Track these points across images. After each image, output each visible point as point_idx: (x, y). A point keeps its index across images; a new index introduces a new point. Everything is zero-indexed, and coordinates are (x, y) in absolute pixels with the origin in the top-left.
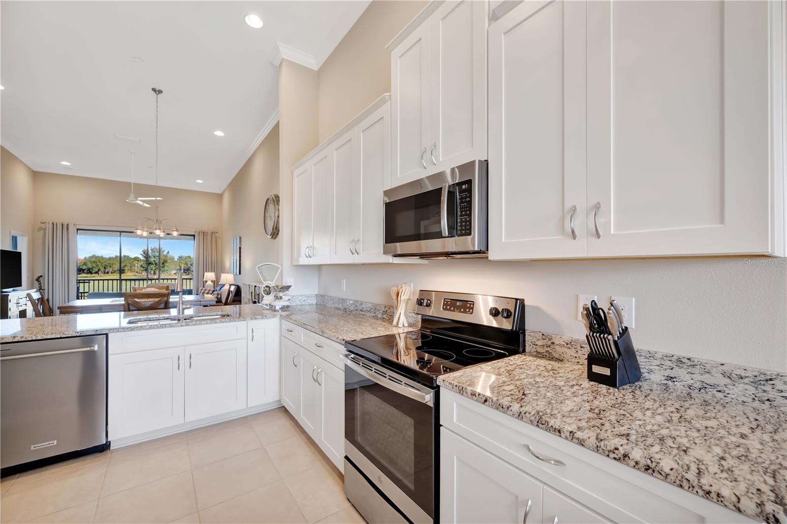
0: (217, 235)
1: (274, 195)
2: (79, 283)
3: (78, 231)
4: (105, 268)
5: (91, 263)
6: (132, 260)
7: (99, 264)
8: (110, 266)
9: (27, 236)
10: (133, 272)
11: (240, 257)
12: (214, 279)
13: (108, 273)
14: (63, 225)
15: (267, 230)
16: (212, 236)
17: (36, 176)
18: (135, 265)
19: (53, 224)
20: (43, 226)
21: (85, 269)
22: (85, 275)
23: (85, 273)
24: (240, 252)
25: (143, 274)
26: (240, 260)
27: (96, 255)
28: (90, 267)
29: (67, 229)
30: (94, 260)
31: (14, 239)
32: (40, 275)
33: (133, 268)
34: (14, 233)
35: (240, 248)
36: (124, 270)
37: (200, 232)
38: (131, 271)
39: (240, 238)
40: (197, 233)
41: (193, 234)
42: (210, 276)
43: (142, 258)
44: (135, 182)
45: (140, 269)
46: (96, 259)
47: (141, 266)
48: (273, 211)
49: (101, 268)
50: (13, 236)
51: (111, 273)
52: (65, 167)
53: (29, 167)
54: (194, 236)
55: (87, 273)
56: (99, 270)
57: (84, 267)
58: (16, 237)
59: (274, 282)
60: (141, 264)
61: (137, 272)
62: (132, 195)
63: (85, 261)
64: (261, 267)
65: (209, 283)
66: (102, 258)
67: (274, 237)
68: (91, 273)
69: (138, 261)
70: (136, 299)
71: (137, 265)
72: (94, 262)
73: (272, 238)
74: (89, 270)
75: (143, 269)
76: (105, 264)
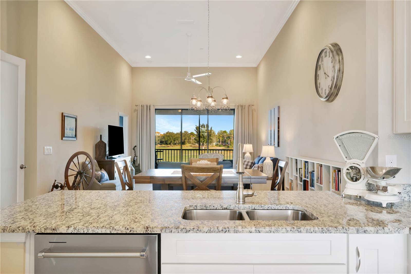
0: (253, 107)
1: (332, 45)
2: (158, 151)
3: (156, 111)
4: (174, 140)
5: (167, 137)
6: (189, 135)
7: (171, 138)
8: (177, 139)
9: (128, 116)
10: (190, 143)
11: (279, 128)
12: (252, 151)
13: (176, 144)
14: (147, 106)
15: (320, 91)
16: (248, 108)
17: (134, 70)
18: (191, 138)
19: (142, 106)
20: (136, 108)
21: (164, 141)
22: (164, 146)
23: (164, 144)
24: (279, 122)
25: (196, 145)
26: (279, 131)
27: (170, 132)
28: (167, 140)
29: (150, 109)
30: (168, 135)
31: (121, 118)
32: (135, 146)
33: (190, 140)
34: (121, 114)
35: (279, 118)
36: (184, 142)
37: (239, 106)
38: (189, 142)
39: (279, 107)
40: (236, 106)
41: (233, 108)
42: (248, 148)
43: (195, 133)
44: (190, 66)
45: (194, 142)
46: (169, 134)
47: (195, 139)
48: (331, 65)
49: (172, 141)
50: (120, 116)
51: (178, 144)
52: (148, 61)
53: (129, 64)
54: (234, 110)
55: (165, 144)
56: (171, 142)
57: (163, 140)
58: (122, 117)
59: (365, 161)
60: (194, 137)
61: (192, 144)
62: (189, 74)
63: (164, 135)
64: (341, 137)
65: (248, 155)
66: (173, 133)
67: (331, 99)
68: (167, 144)
69: (193, 135)
70: (192, 173)
71: (193, 138)
72: (168, 136)
73: (327, 100)
74: (166, 142)
75: (196, 142)
76: (174, 137)
